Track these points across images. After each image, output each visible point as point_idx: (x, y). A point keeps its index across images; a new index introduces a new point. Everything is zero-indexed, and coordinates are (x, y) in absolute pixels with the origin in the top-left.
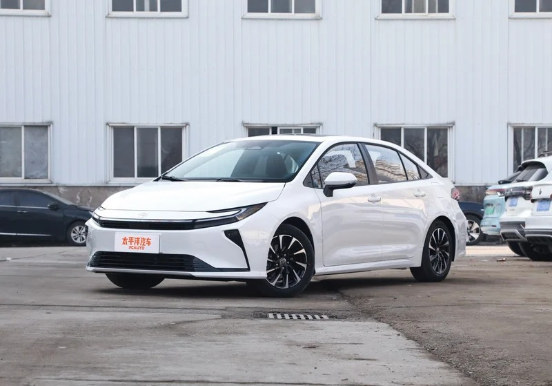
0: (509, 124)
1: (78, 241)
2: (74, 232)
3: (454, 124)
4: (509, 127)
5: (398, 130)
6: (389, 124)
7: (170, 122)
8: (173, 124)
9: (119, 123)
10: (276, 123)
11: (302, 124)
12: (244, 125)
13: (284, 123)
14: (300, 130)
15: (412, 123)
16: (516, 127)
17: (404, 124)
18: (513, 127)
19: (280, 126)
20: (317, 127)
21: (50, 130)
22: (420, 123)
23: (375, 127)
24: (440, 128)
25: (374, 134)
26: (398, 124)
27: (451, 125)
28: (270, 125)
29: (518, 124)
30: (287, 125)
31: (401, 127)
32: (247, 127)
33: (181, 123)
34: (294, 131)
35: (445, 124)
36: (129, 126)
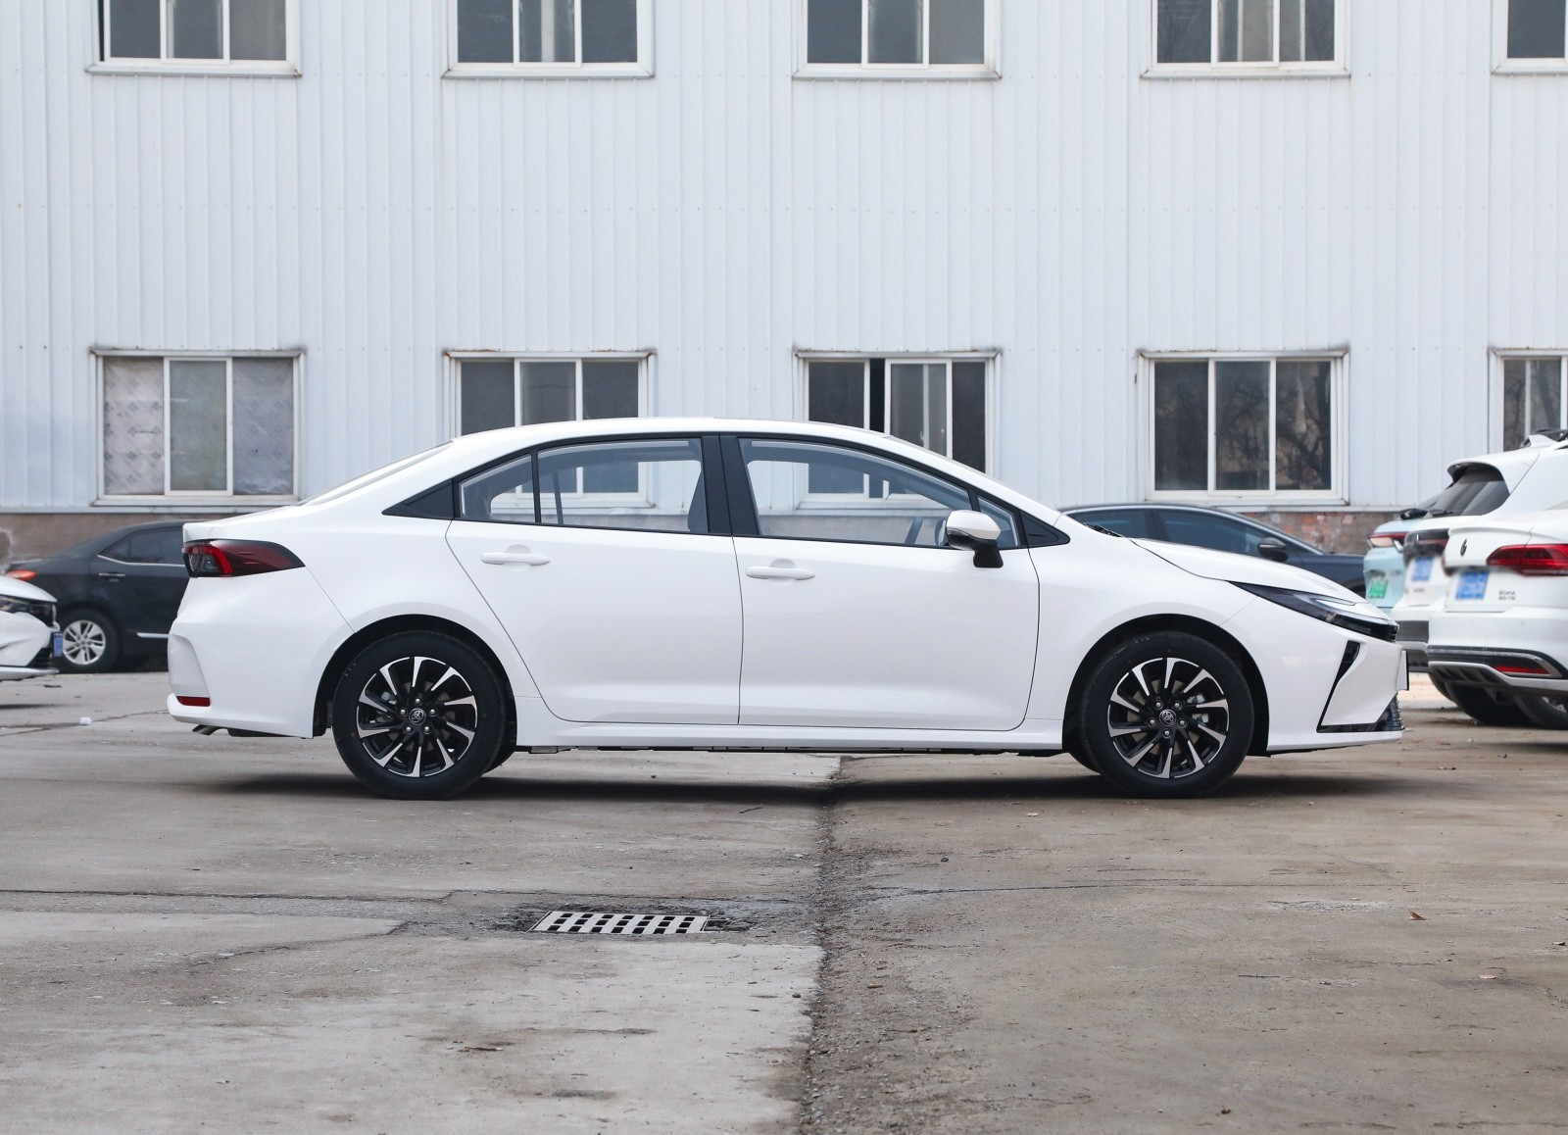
0: (1491, 350)
3: (1346, 349)
4: (1493, 357)
5: (1201, 366)
6: (1175, 351)
7: (607, 349)
8: (615, 351)
9: (475, 351)
10: (880, 350)
11: (949, 352)
12: (796, 355)
13: (902, 350)
14: (944, 366)
15: (1236, 349)
16: (1512, 356)
17: (1215, 351)
18: (1502, 357)
19: (891, 355)
20: (988, 359)
21: (299, 367)
22: (1259, 349)
23: (1141, 359)
24: (1310, 360)
25: (1136, 377)
26: (1201, 351)
27: (1340, 354)
28: (866, 353)
29: (1515, 349)
30: (910, 355)
31: (1208, 359)
32: (804, 359)
33: (635, 349)
34: (929, 369)
35: (1324, 350)
36: (501, 358)
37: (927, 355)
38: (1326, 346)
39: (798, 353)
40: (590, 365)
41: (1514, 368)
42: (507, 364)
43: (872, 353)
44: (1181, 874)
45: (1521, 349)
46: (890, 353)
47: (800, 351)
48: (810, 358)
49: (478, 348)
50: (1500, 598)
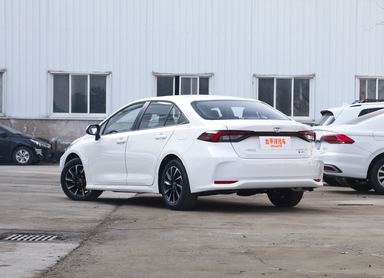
0: (356, 76)
1: (21, 161)
2: (18, 155)
3: (314, 75)
4: (356, 78)
5: (272, 79)
6: (265, 75)
7: (97, 71)
8: (99, 72)
9: (58, 71)
10: (178, 73)
11: (198, 74)
12: (153, 74)
13: (184, 73)
14: (197, 78)
15: (282, 75)
16: (362, 78)
17: (276, 75)
18: (359, 78)
19: (181, 75)
20: (210, 76)
21: (4, 75)
22: (289, 75)
23: (254, 77)
24: (304, 78)
25: (253, 83)
26: (272, 75)
27: (312, 77)
28: (174, 74)
29: (363, 76)
30: (186, 75)
31: (274, 78)
32: (156, 76)
33: (105, 72)
34: (193, 79)
35: (307, 76)
36: (65, 74)
37: (192, 75)
38: (308, 74)
39: (154, 74)
40: (92, 76)
41: (363, 81)
42: (68, 75)
43: (175, 74)
44: (196, 225)
45: (365, 76)
46: (181, 74)
47: (154, 73)
48: (157, 75)
49: (59, 70)
50: (324, 150)
